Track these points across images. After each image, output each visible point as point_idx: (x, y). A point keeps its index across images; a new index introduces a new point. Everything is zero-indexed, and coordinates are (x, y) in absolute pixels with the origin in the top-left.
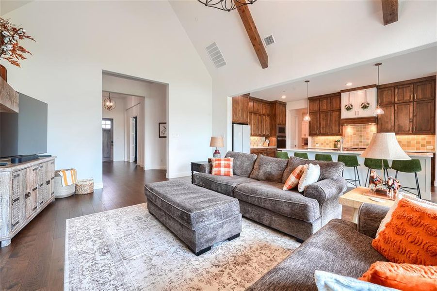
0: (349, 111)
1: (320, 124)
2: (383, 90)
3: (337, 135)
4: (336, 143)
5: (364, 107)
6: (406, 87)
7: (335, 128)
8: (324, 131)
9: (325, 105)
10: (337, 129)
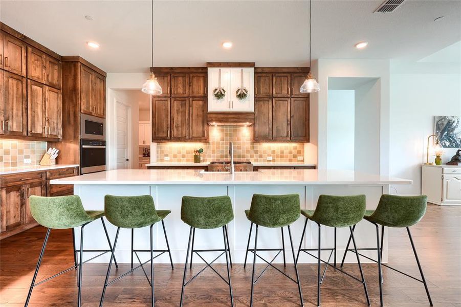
0: (219, 100)
1: (172, 119)
2: (260, 75)
3: (200, 141)
4: (197, 154)
5: (241, 96)
6: (284, 77)
7: (197, 129)
8: (180, 132)
9: (181, 86)
10: (200, 129)
